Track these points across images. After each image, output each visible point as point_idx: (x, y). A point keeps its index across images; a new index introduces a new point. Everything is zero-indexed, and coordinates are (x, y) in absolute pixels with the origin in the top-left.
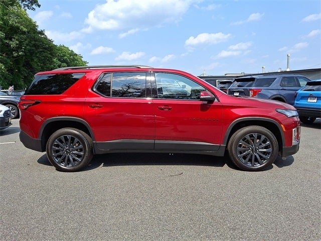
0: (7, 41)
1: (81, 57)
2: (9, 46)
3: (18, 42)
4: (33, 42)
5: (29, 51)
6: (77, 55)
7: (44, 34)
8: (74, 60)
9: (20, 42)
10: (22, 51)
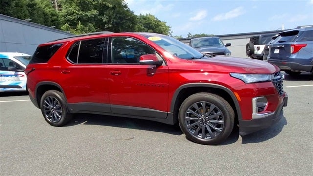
0: (101, 17)
1: (165, 23)
2: (101, 20)
3: (108, 17)
4: (119, 15)
5: (116, 23)
6: (160, 21)
7: (127, 7)
8: (158, 26)
9: (110, 16)
10: (111, 24)
